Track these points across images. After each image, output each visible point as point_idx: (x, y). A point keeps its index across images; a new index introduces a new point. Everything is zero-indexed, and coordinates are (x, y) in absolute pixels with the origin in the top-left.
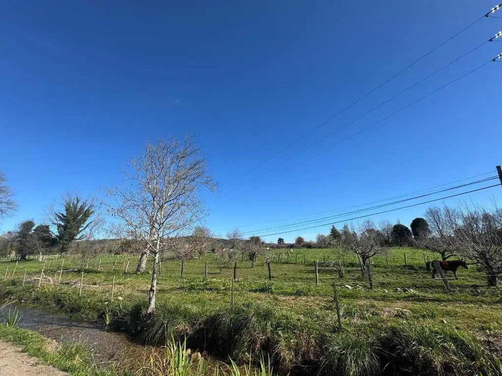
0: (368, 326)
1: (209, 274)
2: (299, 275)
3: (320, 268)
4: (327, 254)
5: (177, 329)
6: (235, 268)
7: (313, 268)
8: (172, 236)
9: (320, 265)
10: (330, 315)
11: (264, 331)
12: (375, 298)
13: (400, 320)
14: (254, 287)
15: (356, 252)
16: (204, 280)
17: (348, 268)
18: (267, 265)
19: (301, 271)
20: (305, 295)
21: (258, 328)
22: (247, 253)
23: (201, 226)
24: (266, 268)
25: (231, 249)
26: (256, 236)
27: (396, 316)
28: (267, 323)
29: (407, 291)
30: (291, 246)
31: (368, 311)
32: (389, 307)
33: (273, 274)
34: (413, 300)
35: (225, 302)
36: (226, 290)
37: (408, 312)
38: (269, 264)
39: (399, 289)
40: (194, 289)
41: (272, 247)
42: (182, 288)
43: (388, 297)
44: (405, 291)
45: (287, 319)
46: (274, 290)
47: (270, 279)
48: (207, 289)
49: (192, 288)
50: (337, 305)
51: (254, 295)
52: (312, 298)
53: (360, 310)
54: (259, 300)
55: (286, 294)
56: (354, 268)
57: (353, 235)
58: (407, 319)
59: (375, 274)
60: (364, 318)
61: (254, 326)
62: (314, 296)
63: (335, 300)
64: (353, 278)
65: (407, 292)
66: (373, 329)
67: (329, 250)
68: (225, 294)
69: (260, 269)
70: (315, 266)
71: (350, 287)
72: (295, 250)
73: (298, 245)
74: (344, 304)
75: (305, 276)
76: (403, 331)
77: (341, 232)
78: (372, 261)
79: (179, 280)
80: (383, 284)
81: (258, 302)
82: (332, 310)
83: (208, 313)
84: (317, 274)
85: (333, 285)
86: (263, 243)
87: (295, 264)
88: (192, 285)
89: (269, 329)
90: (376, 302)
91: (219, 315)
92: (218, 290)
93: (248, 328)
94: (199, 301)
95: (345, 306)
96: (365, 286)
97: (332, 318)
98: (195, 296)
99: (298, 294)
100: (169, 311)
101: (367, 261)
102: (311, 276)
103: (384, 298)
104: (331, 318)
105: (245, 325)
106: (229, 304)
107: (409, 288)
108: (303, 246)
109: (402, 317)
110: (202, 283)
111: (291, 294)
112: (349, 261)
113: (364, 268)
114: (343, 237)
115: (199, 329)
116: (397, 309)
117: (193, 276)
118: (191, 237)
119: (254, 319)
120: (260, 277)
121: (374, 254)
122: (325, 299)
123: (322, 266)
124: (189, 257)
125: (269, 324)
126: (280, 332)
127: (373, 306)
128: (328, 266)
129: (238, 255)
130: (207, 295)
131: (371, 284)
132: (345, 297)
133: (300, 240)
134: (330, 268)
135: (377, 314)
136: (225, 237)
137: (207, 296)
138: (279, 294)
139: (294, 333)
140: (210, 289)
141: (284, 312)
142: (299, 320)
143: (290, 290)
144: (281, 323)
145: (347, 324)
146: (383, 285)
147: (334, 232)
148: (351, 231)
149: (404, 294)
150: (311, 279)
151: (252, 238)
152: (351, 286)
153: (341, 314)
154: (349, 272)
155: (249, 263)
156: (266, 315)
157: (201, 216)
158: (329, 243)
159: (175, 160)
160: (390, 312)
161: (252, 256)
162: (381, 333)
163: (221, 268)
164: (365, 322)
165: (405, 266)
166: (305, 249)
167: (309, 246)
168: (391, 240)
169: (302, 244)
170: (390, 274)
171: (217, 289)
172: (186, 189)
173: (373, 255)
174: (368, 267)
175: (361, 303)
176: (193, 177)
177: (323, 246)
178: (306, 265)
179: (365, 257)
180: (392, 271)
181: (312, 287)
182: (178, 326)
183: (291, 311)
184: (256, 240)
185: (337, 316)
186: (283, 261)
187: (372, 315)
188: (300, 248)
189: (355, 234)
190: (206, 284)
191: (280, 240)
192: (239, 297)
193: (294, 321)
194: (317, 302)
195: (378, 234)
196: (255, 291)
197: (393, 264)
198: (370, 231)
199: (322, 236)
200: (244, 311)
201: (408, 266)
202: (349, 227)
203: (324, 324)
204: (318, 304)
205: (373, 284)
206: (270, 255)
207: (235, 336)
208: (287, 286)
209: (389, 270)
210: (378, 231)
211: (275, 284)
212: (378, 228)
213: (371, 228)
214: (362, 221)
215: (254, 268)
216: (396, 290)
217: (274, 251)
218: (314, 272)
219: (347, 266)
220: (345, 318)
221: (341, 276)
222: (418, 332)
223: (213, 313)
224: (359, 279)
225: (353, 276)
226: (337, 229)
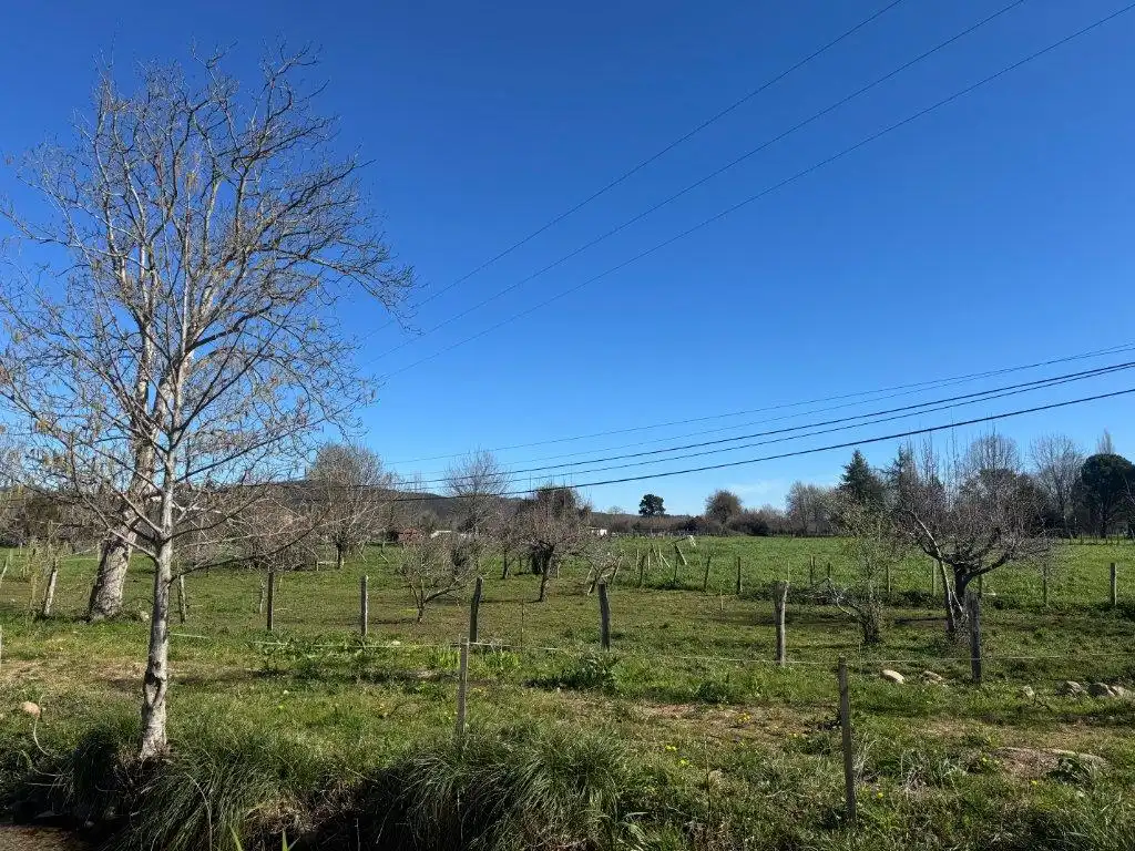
0: (951, 806)
1: (376, 622)
2: (713, 631)
3: (796, 607)
4: (826, 557)
5: (251, 815)
6: (476, 601)
7: (767, 608)
8: (226, 477)
9: (798, 595)
10: (819, 771)
11: (575, 822)
12: (985, 717)
13: (1066, 790)
14: (545, 669)
15: (934, 554)
16: (356, 643)
17: (902, 612)
18: (596, 593)
19: (722, 618)
20: (732, 701)
21: (557, 811)
22: (524, 547)
23: (344, 444)
24: (593, 604)
25: (460, 530)
26: (558, 483)
27: (1055, 774)
28: (587, 797)
29: (1104, 691)
30: (690, 526)
31: (954, 757)
32: (1033, 746)
33: (617, 624)
34: (1119, 724)
35: (438, 722)
36: (437, 679)
37: (1095, 764)
38: (602, 588)
39: (1075, 684)
40: (316, 676)
41: (618, 525)
42: (268, 673)
43: (1035, 712)
44: (1095, 691)
45: (663, 781)
46: (618, 683)
47: (606, 643)
48: (365, 677)
49: (307, 674)
50: (847, 738)
51: (545, 698)
52: (759, 713)
53: (928, 753)
54: (562, 715)
55: (660, 696)
56: (922, 612)
57: (930, 489)
58: (1089, 786)
59: (994, 634)
60: (938, 782)
61: (539, 805)
62: (765, 703)
63: (841, 719)
64: (912, 644)
65: (1101, 697)
66: (966, 819)
67: (832, 544)
68: (438, 696)
69: (570, 605)
70: (777, 598)
71: (900, 678)
72: (707, 539)
73: (718, 523)
74: (872, 731)
75: (737, 634)
76: (1070, 823)
77: (884, 479)
78: (989, 586)
79: (259, 644)
80: (1021, 666)
81: (559, 722)
82: (828, 752)
83: (370, 763)
84: (783, 631)
85: (838, 670)
86: (584, 512)
87: (702, 590)
88: (310, 664)
89: (595, 815)
90: (987, 728)
91: (410, 767)
92: (407, 680)
93: (517, 814)
94: (336, 717)
95: (877, 739)
96: (952, 675)
97: (825, 781)
98: (322, 701)
99: (709, 696)
100: (221, 753)
101: (972, 586)
102: (758, 634)
103: (1019, 716)
104: (823, 780)
105: (509, 803)
106: (450, 730)
107: (1112, 681)
108: (735, 527)
109: (1075, 781)
110: (346, 657)
111: (679, 698)
112: (904, 586)
113: (957, 610)
114: (892, 498)
115: (338, 817)
116: (1060, 751)
117: (312, 631)
118: (302, 484)
119: (540, 783)
120: (569, 634)
121: (1001, 562)
122: (807, 717)
123: (804, 602)
124: (294, 559)
125: (595, 799)
126: (634, 828)
127: (974, 742)
128: (824, 602)
129: (489, 557)
130: (366, 699)
131: (977, 667)
132: (878, 710)
133: (723, 505)
134: (831, 609)
135: (986, 770)
136: (438, 488)
137: (367, 701)
138: (635, 697)
139: (686, 829)
140: (380, 679)
141: (653, 759)
142: (705, 786)
143: (677, 685)
144: (639, 795)
145: (878, 802)
146: (1018, 670)
147: (858, 477)
148: (921, 473)
149: (1090, 704)
150: (759, 646)
151: (545, 493)
152: (903, 673)
153: (859, 766)
154: (901, 623)
155: (531, 585)
156: (584, 770)
157: (343, 402)
158: (834, 519)
159: (224, 167)
160: (1032, 762)
161: (541, 559)
162: (993, 831)
163: (422, 602)
164: (941, 795)
165: (1107, 607)
166: (745, 538)
167: (758, 526)
168: (1068, 512)
169: (731, 519)
170: (1051, 635)
171: (402, 678)
172: (275, 289)
173: (994, 566)
174: (972, 605)
175: (936, 729)
176: (304, 240)
177: (812, 527)
178: (744, 598)
179: (964, 571)
180: (1060, 624)
181: (761, 676)
182: (259, 806)
183: (678, 756)
184: (557, 500)
185: (842, 773)
186: (657, 578)
187: (970, 771)
188: (725, 534)
189: (936, 486)
190: (364, 660)
191: (651, 504)
192: (489, 706)
193: (685, 792)
194: (775, 727)
195: (1025, 487)
196: (549, 685)
197: (1066, 598)
198: (995, 476)
199: (812, 490)
200: (503, 754)
201: (1119, 606)
202: (918, 460)
203: (792, 801)
204: (779, 735)
205: (986, 667)
206: (608, 555)
207: (468, 838)
208: (668, 670)
209: (1050, 618)
210: (1024, 477)
211: (625, 663)
212: (1028, 465)
213: (1000, 466)
214: (967, 438)
215: (548, 603)
216: (1065, 691)
217: (622, 542)
218: (770, 621)
219: (897, 605)
220: (873, 781)
221: (871, 639)
222: (1122, 831)
223: (388, 763)
224: (935, 649)
225: (915, 639)
226: (871, 466)
